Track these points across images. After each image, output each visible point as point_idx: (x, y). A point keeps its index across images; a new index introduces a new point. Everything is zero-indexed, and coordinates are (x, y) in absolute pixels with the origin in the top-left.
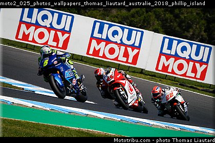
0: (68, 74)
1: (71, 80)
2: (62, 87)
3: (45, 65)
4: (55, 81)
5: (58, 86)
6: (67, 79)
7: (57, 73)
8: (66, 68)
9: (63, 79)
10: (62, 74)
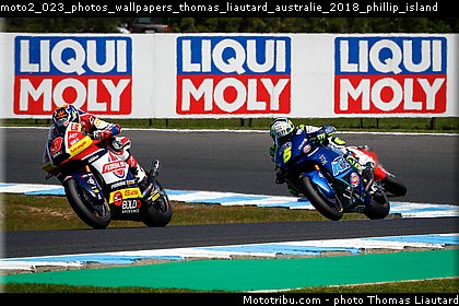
0: (337, 168)
1: (348, 177)
2: (331, 195)
3: (286, 160)
4: (315, 186)
5: (323, 195)
6: (339, 178)
7: (315, 169)
8: (332, 155)
9: (329, 178)
10: (326, 170)
